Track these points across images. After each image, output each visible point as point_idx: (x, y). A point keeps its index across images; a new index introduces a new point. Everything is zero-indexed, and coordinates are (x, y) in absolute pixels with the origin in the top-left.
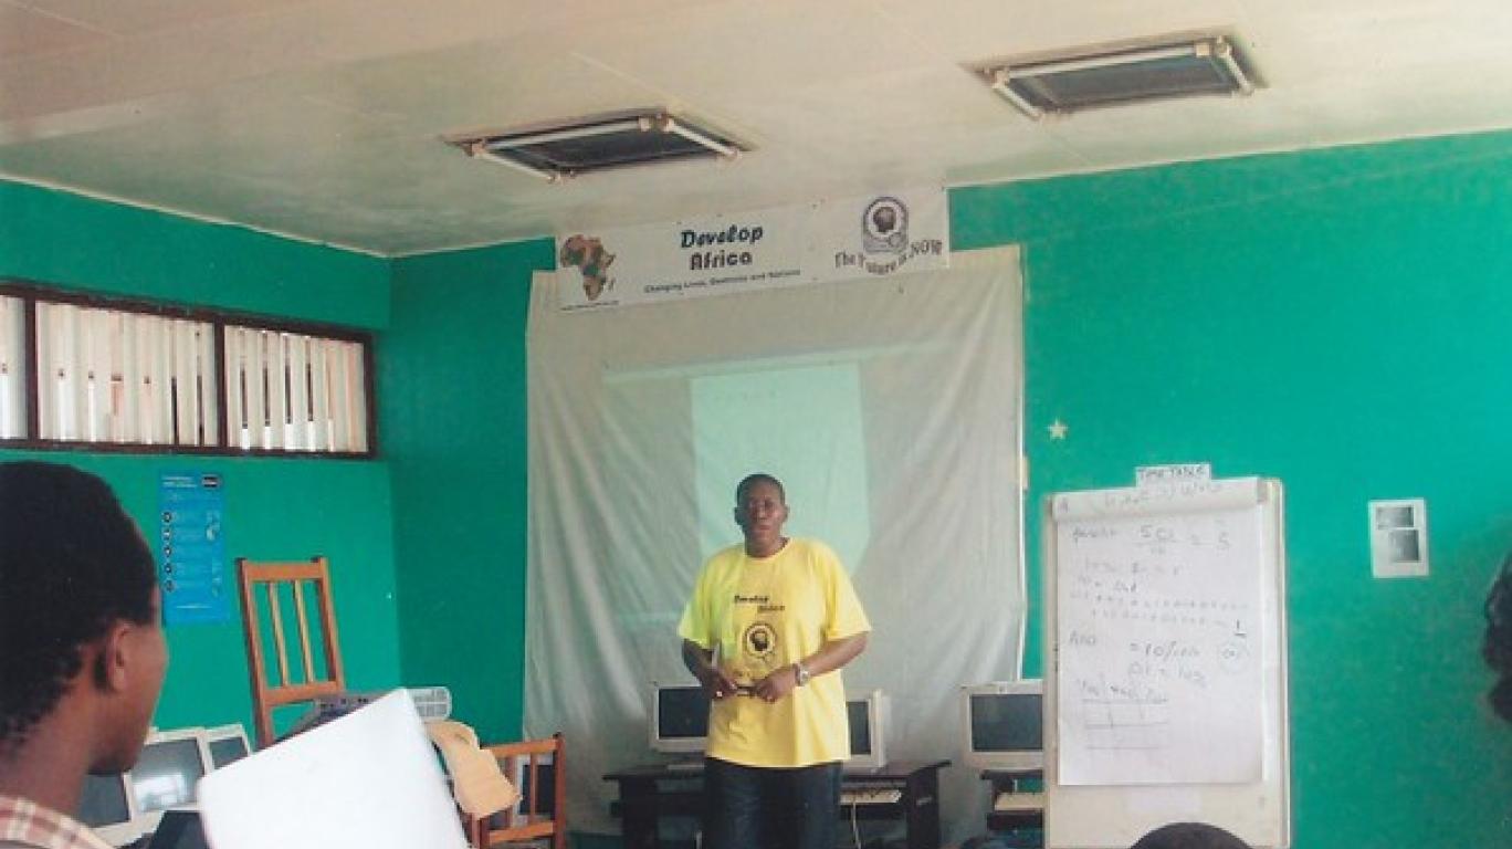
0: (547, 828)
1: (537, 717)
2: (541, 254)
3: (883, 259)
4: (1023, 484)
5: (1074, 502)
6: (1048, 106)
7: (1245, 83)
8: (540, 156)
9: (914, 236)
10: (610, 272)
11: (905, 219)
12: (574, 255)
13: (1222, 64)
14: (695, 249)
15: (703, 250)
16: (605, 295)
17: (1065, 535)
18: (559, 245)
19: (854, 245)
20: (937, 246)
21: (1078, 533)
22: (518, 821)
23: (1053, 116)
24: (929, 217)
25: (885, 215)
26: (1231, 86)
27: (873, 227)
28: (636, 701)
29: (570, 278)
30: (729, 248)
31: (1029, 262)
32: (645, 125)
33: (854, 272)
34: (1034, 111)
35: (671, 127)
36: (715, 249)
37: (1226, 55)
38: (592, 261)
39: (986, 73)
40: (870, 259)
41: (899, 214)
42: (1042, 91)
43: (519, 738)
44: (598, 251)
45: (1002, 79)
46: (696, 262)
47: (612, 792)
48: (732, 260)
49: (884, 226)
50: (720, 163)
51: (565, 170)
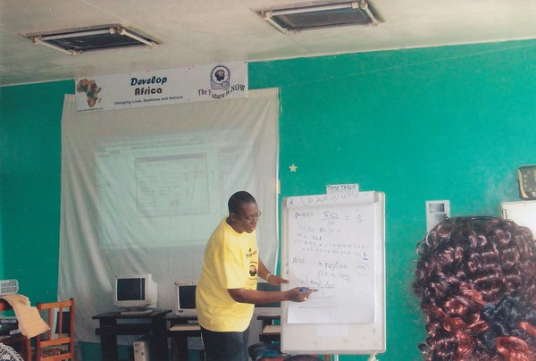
0: (67, 340)
1: (64, 291)
2: (69, 87)
3: (219, 92)
4: (278, 191)
5: (296, 201)
6: (289, 28)
7: (374, 20)
8: (67, 43)
9: (233, 82)
10: (99, 95)
11: (229, 75)
12: (83, 88)
13: (364, 11)
14: (137, 86)
15: (141, 87)
16: (97, 105)
17: (292, 215)
18: (77, 83)
19: (207, 86)
20: (242, 88)
21: (297, 215)
22: (54, 336)
23: (291, 32)
24: (240, 75)
25: (220, 73)
26: (368, 21)
27: (215, 78)
28: (108, 284)
29: (82, 97)
30: (152, 86)
31: (283, 96)
32: (112, 31)
33: (207, 97)
34: (284, 30)
35: (124, 33)
36: (146, 86)
37: (366, 8)
38: (91, 90)
39: (261, 13)
40: (214, 92)
41: (226, 73)
42: (287, 21)
43: (55, 300)
44: (94, 86)
45: (269, 15)
46: (137, 92)
47: (97, 324)
48: (153, 91)
49: (220, 78)
50: (147, 49)
51: (77, 50)
